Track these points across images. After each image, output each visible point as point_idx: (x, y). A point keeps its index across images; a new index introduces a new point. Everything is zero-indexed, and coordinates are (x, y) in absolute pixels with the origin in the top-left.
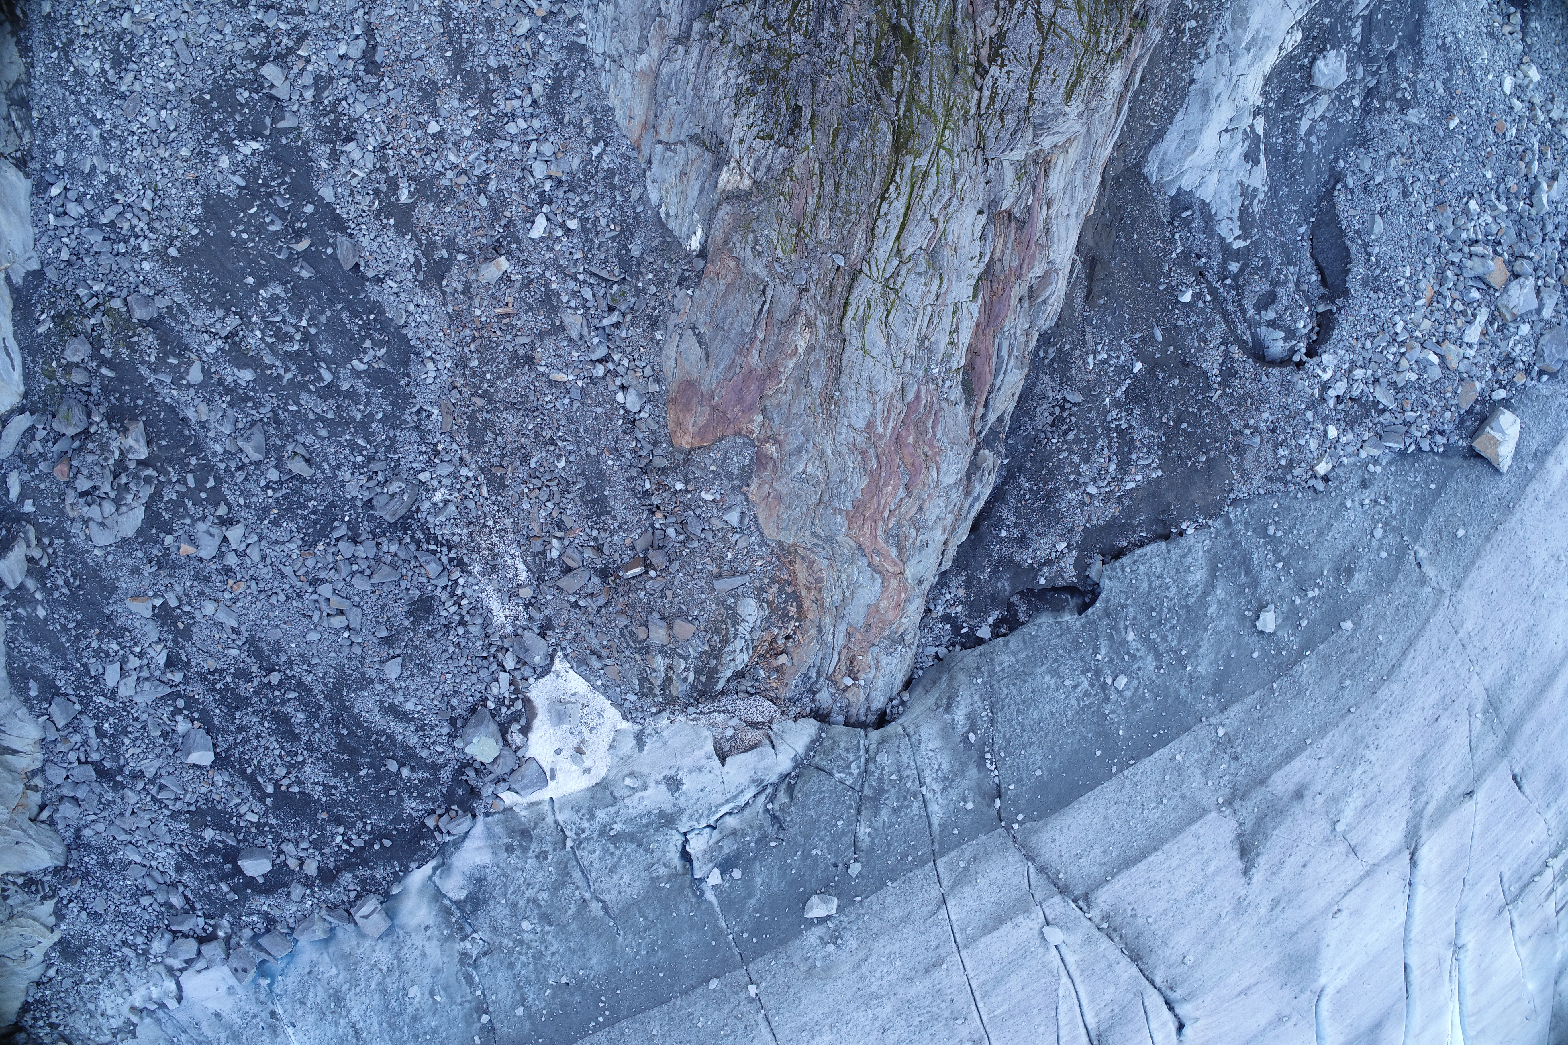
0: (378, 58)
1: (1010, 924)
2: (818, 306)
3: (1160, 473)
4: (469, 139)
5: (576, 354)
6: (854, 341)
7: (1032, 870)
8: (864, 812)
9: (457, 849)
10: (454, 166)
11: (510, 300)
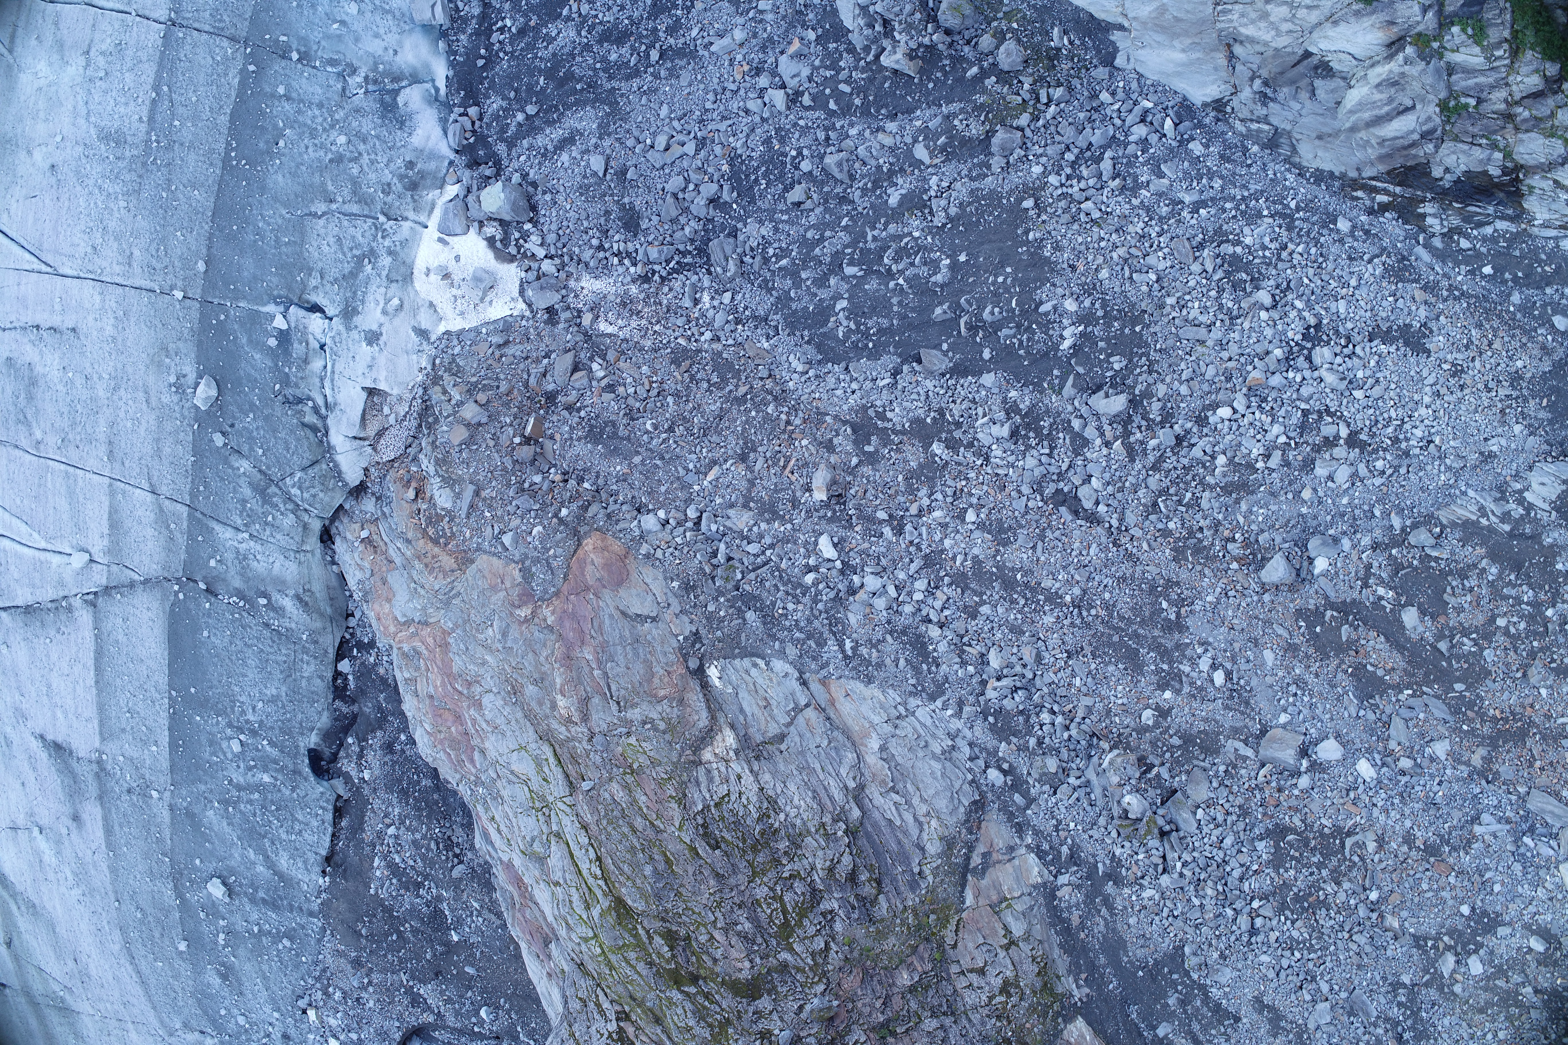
0: (1063, 509)
1: (106, 531)
2: (573, 739)
3: (372, 891)
4: (941, 540)
5: (719, 501)
6: (533, 746)
7: (137, 577)
8: (259, 476)
9: (440, 119)
10: (930, 509)
11: (793, 478)
